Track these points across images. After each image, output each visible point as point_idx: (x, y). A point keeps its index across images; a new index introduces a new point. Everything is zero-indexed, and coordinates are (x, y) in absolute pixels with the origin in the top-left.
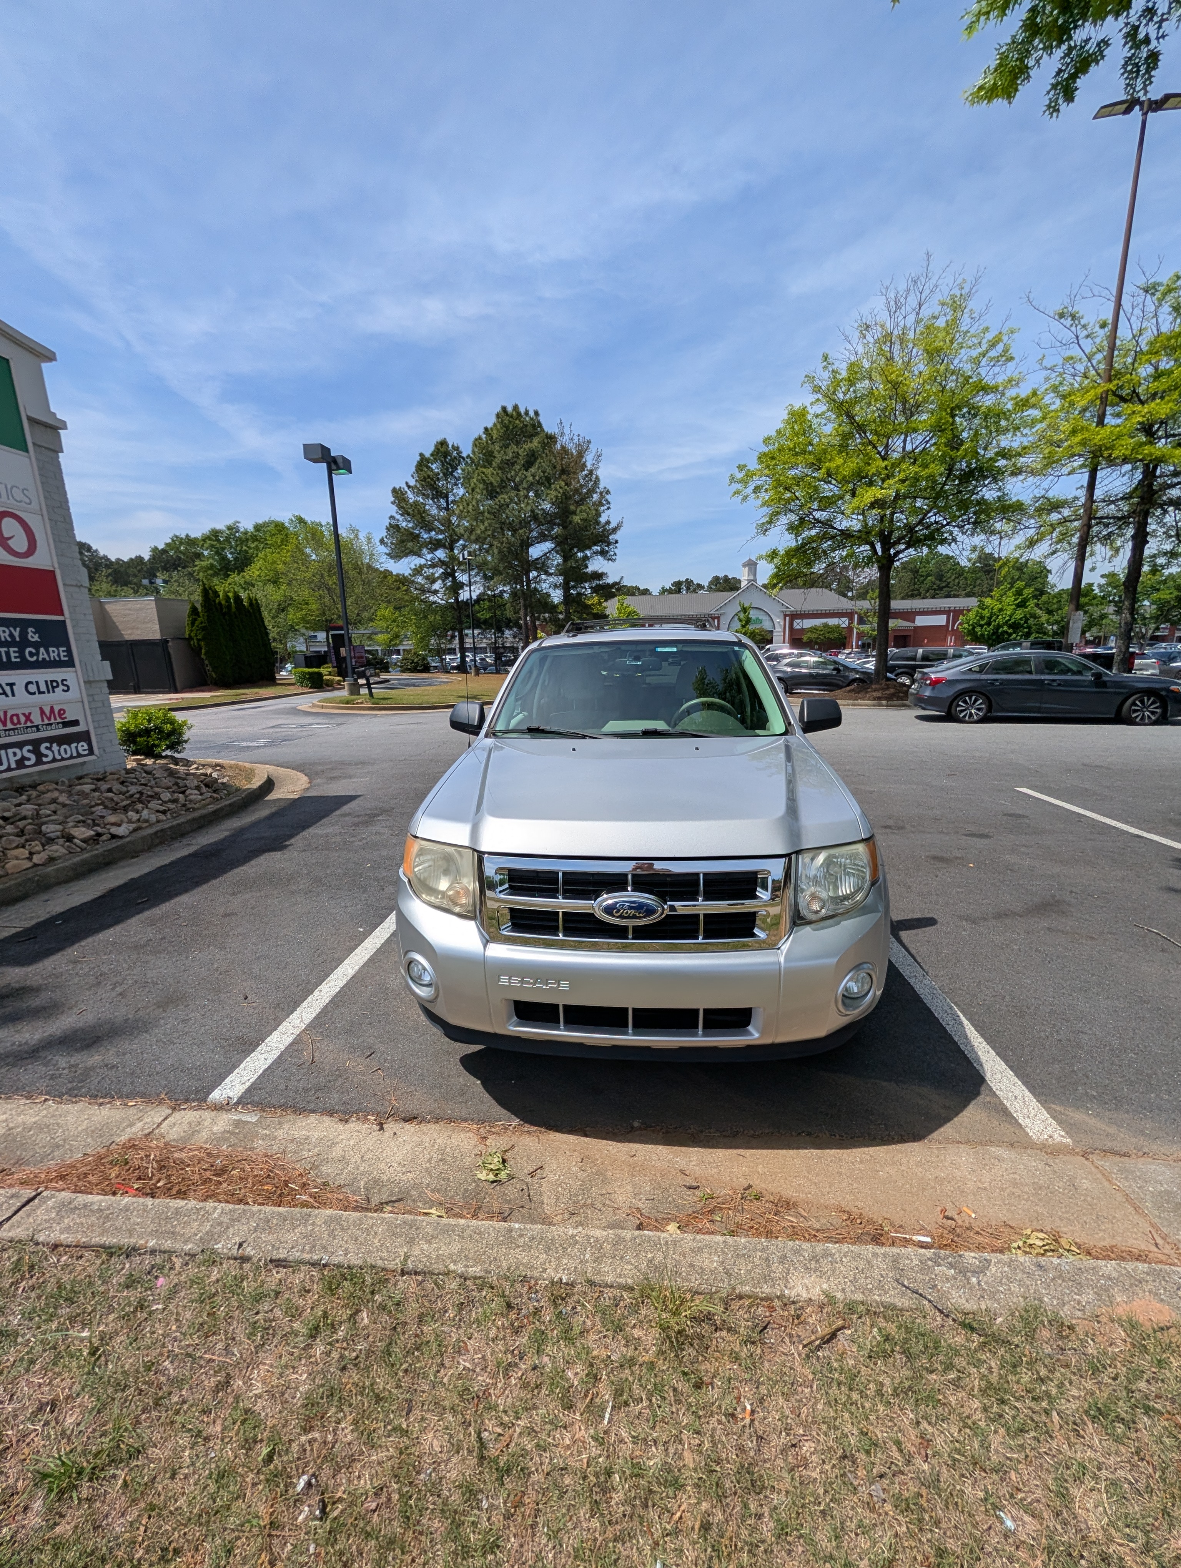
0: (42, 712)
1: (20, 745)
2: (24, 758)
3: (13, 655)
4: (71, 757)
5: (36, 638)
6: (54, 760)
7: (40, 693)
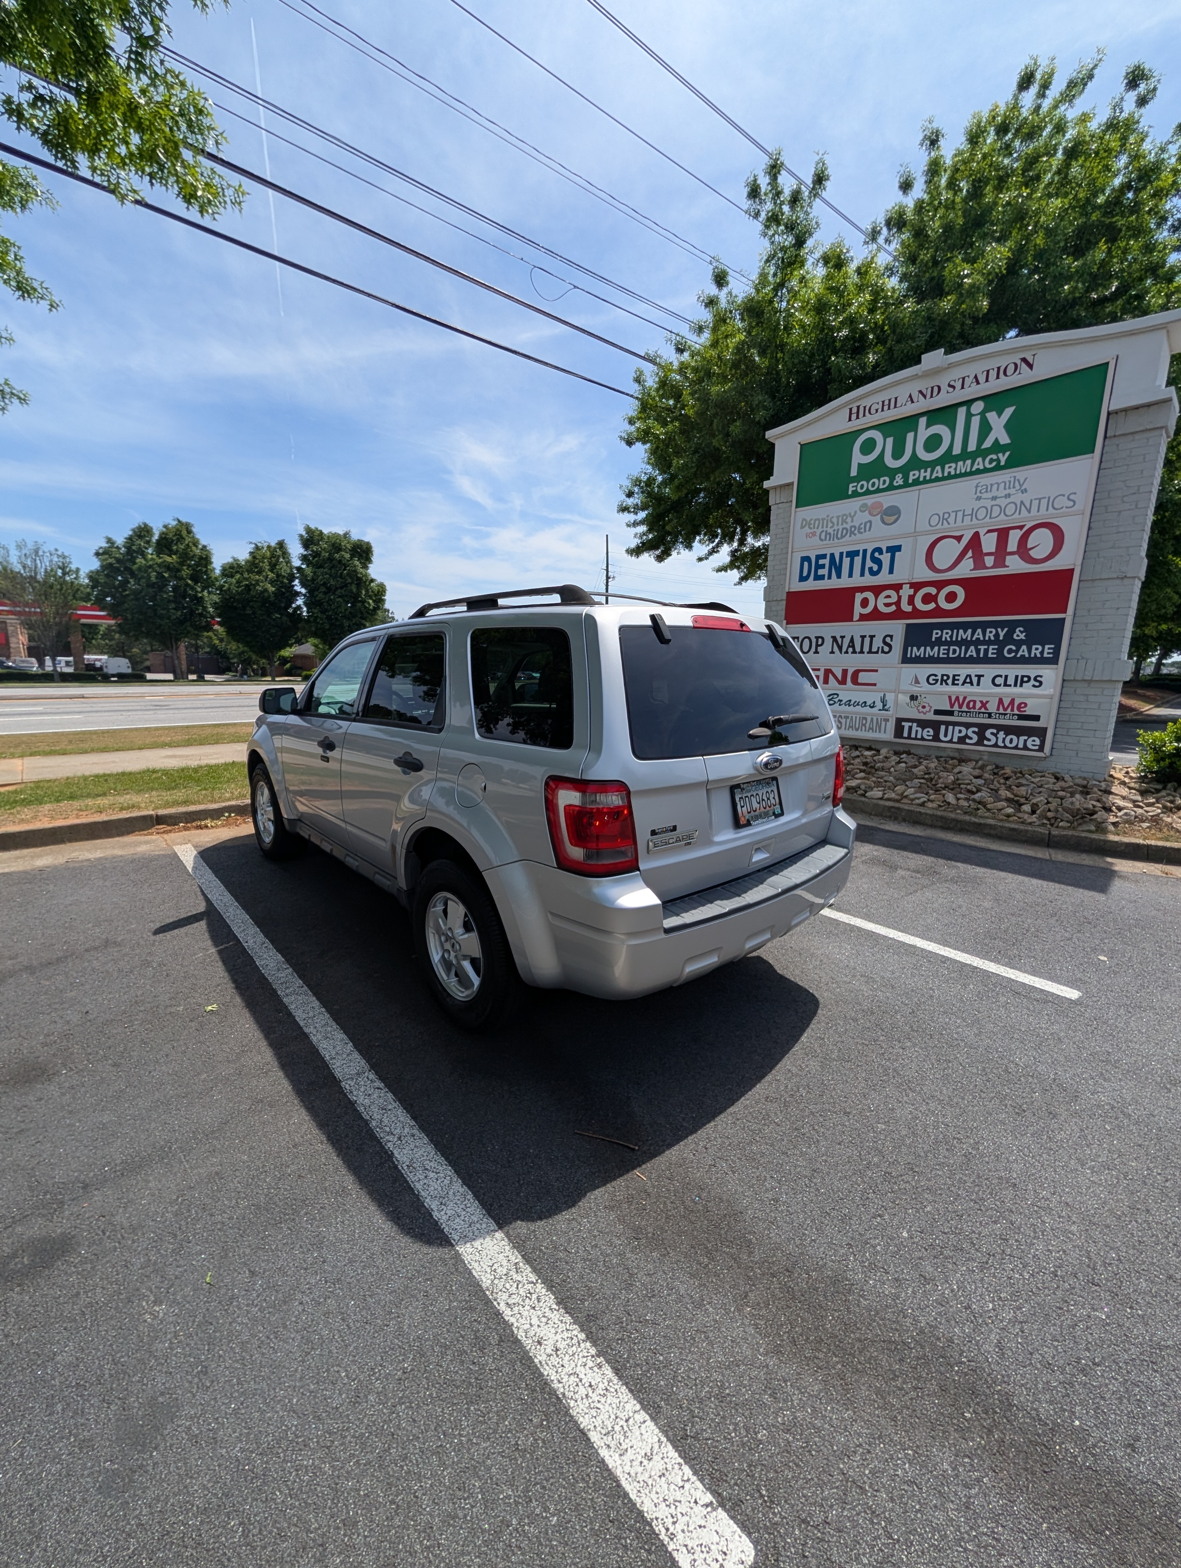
0: (1001, 701)
1: (968, 726)
2: (967, 736)
3: (991, 651)
4: (1016, 748)
5: (1022, 636)
6: (996, 745)
7: (1006, 685)
